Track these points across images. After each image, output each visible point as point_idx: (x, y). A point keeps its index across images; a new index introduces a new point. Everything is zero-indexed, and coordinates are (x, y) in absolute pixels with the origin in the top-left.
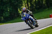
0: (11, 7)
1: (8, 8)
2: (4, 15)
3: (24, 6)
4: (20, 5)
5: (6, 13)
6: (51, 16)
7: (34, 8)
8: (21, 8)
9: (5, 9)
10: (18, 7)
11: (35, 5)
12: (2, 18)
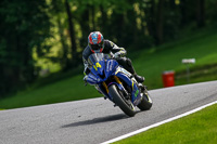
3: (58, 37)
4: (40, 33)
6: (171, 79)
8: (43, 44)
10: (32, 42)
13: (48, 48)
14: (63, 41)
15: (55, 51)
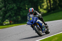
0: (30, 4)
1: (26, 6)
2: (21, 14)
4: (41, 2)
5: (24, 11)
7: (57, 5)
8: (41, 5)
9: (23, 7)
10: (38, 4)
11: (58, 2)
12: (19, 17)
13: (43, 6)
14: (47, 4)
15: (45, 7)
